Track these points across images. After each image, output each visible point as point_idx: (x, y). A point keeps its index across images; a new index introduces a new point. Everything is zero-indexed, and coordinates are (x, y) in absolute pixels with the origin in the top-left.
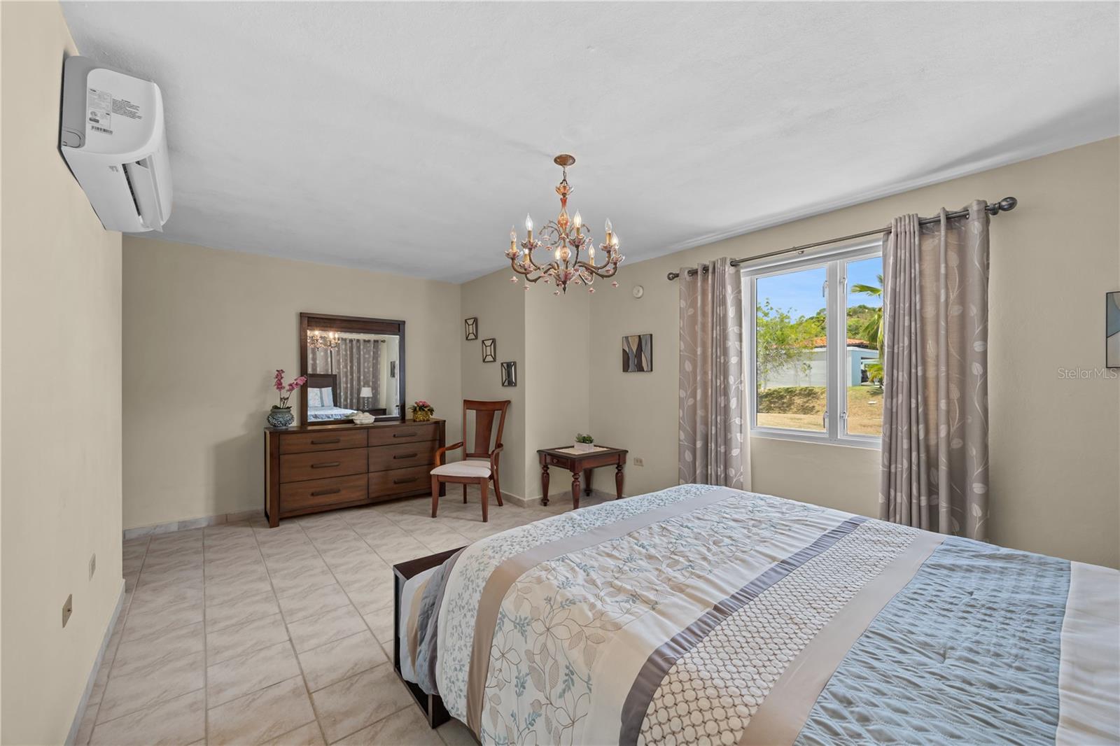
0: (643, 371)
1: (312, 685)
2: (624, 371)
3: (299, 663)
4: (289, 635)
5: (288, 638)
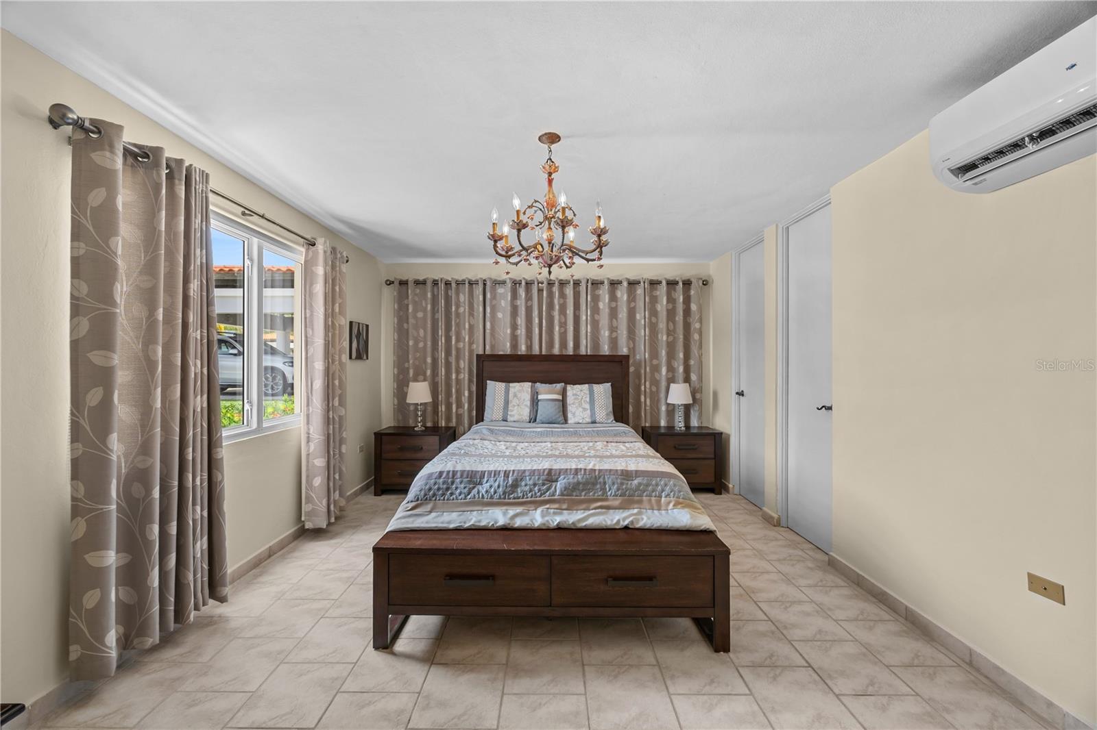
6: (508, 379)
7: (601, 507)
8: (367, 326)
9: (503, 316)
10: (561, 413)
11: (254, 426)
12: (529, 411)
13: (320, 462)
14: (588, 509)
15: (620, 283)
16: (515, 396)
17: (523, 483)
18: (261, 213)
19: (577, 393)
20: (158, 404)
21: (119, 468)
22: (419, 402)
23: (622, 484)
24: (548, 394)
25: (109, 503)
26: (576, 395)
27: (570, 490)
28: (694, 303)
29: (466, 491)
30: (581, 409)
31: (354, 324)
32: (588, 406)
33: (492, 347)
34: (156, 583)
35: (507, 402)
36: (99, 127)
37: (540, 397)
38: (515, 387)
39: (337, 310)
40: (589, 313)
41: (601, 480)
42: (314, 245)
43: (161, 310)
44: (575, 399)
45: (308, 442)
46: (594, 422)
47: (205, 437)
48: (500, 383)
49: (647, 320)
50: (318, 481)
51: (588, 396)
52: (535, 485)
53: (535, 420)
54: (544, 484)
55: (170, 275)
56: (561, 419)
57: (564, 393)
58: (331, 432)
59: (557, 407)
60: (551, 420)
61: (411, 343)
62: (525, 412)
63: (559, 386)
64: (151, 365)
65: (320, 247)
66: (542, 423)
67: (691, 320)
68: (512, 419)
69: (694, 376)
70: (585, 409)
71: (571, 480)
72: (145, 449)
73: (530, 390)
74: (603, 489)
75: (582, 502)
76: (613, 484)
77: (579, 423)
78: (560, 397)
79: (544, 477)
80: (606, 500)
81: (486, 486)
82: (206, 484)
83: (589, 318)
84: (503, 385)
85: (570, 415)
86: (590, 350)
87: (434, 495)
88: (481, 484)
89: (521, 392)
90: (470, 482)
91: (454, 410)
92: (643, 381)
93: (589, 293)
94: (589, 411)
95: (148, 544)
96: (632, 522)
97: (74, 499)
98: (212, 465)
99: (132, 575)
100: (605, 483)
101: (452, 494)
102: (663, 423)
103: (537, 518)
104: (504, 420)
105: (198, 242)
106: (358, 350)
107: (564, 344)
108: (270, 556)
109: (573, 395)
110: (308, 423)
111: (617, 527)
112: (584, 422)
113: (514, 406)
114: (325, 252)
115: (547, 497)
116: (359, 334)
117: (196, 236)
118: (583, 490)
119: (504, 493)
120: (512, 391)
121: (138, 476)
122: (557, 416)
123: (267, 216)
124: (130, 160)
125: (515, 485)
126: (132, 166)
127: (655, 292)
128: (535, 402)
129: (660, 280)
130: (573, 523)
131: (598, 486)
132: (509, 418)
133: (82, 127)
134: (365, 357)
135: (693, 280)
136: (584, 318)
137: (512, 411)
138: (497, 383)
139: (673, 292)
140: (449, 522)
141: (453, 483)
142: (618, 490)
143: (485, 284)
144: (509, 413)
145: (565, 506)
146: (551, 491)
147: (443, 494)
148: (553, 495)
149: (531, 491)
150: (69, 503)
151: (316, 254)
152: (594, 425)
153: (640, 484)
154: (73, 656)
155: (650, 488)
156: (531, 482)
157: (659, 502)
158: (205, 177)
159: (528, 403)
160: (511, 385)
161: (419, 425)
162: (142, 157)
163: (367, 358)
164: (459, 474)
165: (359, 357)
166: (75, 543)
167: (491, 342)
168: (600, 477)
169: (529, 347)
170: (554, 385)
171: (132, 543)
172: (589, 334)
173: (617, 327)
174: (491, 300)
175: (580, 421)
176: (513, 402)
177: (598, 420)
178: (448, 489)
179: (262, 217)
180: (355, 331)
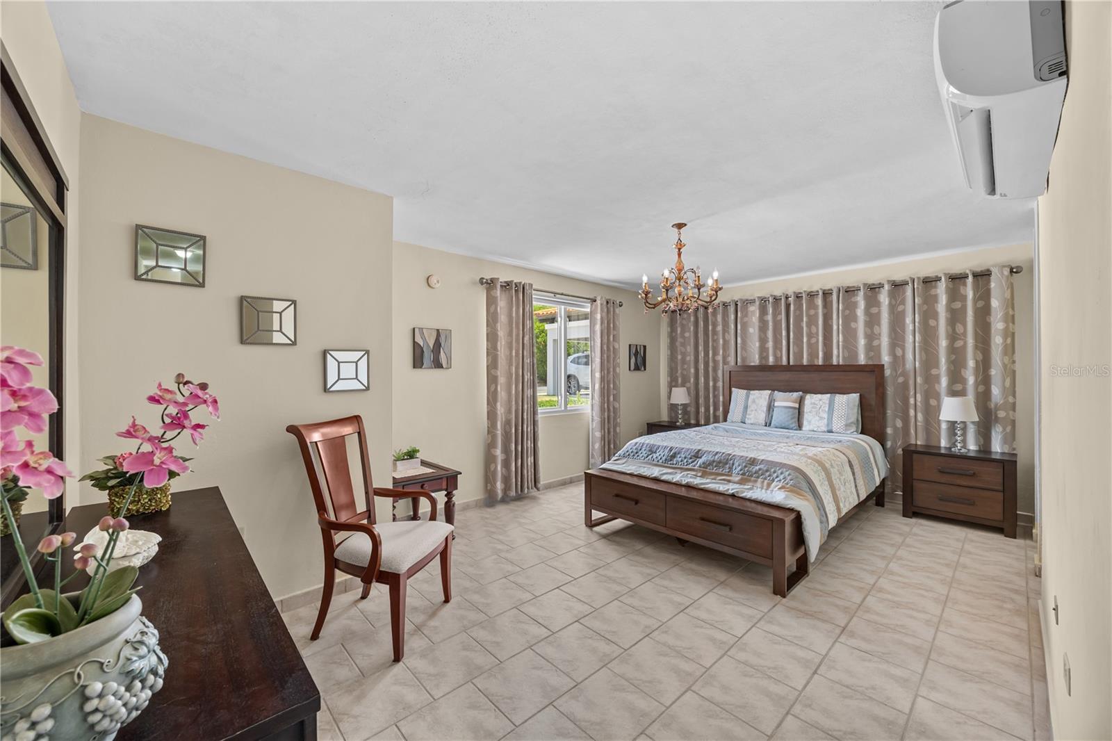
0: (442, 367)
1: (838, 631)
2: (414, 367)
3: (830, 649)
4: (811, 678)
5: (816, 676)
6: (749, 387)
7: (724, 480)
8: (645, 347)
9: (753, 331)
10: (796, 419)
11: (563, 409)
12: (764, 415)
13: (598, 434)
14: (715, 479)
15: (881, 286)
16: (754, 401)
17: (679, 456)
18: (561, 292)
19: (816, 404)
20: (514, 392)
21: (502, 419)
22: (680, 403)
23: (745, 467)
24: (785, 401)
25: (497, 430)
26: (814, 404)
27: (706, 465)
28: (996, 299)
29: (646, 455)
30: (817, 418)
31: (632, 346)
32: (825, 416)
33: (744, 359)
34: (514, 469)
35: (746, 408)
36: (492, 280)
37: (776, 404)
38: (755, 394)
39: (612, 339)
40: (840, 323)
41: (731, 462)
42: (595, 301)
43: (514, 351)
44: (813, 407)
45: (592, 421)
46: (830, 431)
47: (532, 409)
48: (742, 390)
49: (917, 324)
50: (597, 446)
51: (827, 406)
52: (685, 458)
53: (770, 424)
54: (691, 458)
55: (518, 335)
56: (795, 425)
57: (801, 401)
58: (606, 417)
59: (790, 414)
60: (783, 425)
61: (679, 357)
62: (762, 417)
63: (796, 395)
64: (511, 375)
65: (599, 302)
66: (776, 428)
67: (992, 319)
68: (749, 422)
69: (996, 388)
70: (821, 418)
71: (709, 458)
72: (509, 411)
73: (768, 397)
74: (731, 468)
75: (712, 474)
76: (739, 465)
77: (813, 431)
78: (797, 406)
79: (692, 454)
80: (731, 476)
81: (658, 454)
82: (532, 431)
83: (840, 327)
84: (745, 392)
85: (805, 423)
86: (842, 360)
87: (629, 455)
88: (655, 452)
89: (760, 398)
90: (650, 451)
91: (712, 412)
92: (912, 393)
93: (840, 302)
94: (826, 421)
95: (511, 451)
96: (737, 492)
97: (488, 427)
98: (535, 423)
99: (506, 464)
100: (733, 464)
101: (638, 456)
102: (944, 443)
103: (678, 477)
104: (742, 422)
105: (528, 318)
106: (636, 364)
107: (812, 354)
108: (571, 483)
109: (811, 404)
110: (592, 410)
111: (726, 493)
112: (819, 430)
113: (752, 411)
114: (601, 304)
115: (690, 467)
116: (636, 353)
117: (527, 315)
118: (716, 466)
119: (666, 460)
120: (751, 397)
121: (508, 422)
122: (790, 422)
123: (565, 293)
124: (504, 288)
125: (674, 456)
126: (505, 291)
127: (933, 290)
128: (770, 408)
129: (939, 276)
130: (696, 484)
131: (728, 466)
132: (747, 421)
133: (488, 283)
134: (643, 369)
135: (992, 269)
136: (835, 327)
137: (749, 415)
138: (740, 390)
139: (962, 287)
140: (628, 470)
141: (640, 450)
142: (741, 470)
143: (737, 305)
144: (747, 416)
145: (699, 474)
146: (694, 464)
147: (634, 455)
148: (694, 466)
149: (681, 461)
150: (486, 429)
151: (596, 306)
152: (831, 434)
153: (760, 469)
154: (489, 488)
155: (768, 474)
156: (683, 456)
157: (769, 485)
158: (531, 285)
159: (765, 409)
160: (752, 392)
161: (680, 421)
162: (507, 285)
163: (645, 370)
164: (645, 446)
165: (637, 368)
166: (489, 444)
167: (742, 355)
168: (731, 460)
169: (777, 358)
170: (791, 393)
171: (506, 450)
172: (840, 343)
173: (880, 334)
174: (742, 319)
175: (815, 430)
176: (752, 407)
177: (834, 430)
178: (637, 453)
179: (562, 294)
180: (633, 350)
